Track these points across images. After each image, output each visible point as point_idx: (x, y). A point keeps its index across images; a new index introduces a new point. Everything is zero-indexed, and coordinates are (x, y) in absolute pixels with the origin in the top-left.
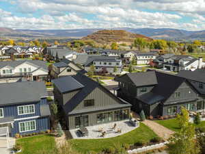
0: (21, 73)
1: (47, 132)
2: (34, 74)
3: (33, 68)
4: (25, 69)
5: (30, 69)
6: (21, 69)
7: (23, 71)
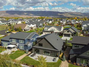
0: (51, 31)
2: (55, 32)
3: (56, 29)
4: (53, 29)
5: (54, 29)
6: (51, 29)
7: (52, 30)
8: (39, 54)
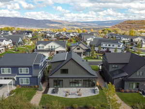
0: (49, 49)
1: (35, 87)
2: (56, 50)
4: (52, 46)
5: (54, 46)
6: (49, 46)
7: (51, 48)
8: (63, 87)
